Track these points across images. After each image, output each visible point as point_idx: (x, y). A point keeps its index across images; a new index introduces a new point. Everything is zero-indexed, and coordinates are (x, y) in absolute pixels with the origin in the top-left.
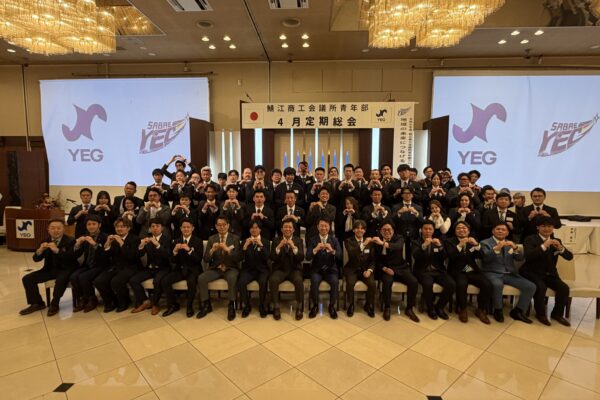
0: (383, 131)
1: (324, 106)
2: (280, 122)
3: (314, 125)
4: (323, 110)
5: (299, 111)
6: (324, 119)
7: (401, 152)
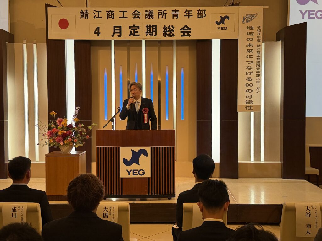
0: (225, 42)
2: (97, 32)
3: (139, 35)
4: (150, 17)
5: (120, 17)
6: (151, 28)
7: (247, 68)
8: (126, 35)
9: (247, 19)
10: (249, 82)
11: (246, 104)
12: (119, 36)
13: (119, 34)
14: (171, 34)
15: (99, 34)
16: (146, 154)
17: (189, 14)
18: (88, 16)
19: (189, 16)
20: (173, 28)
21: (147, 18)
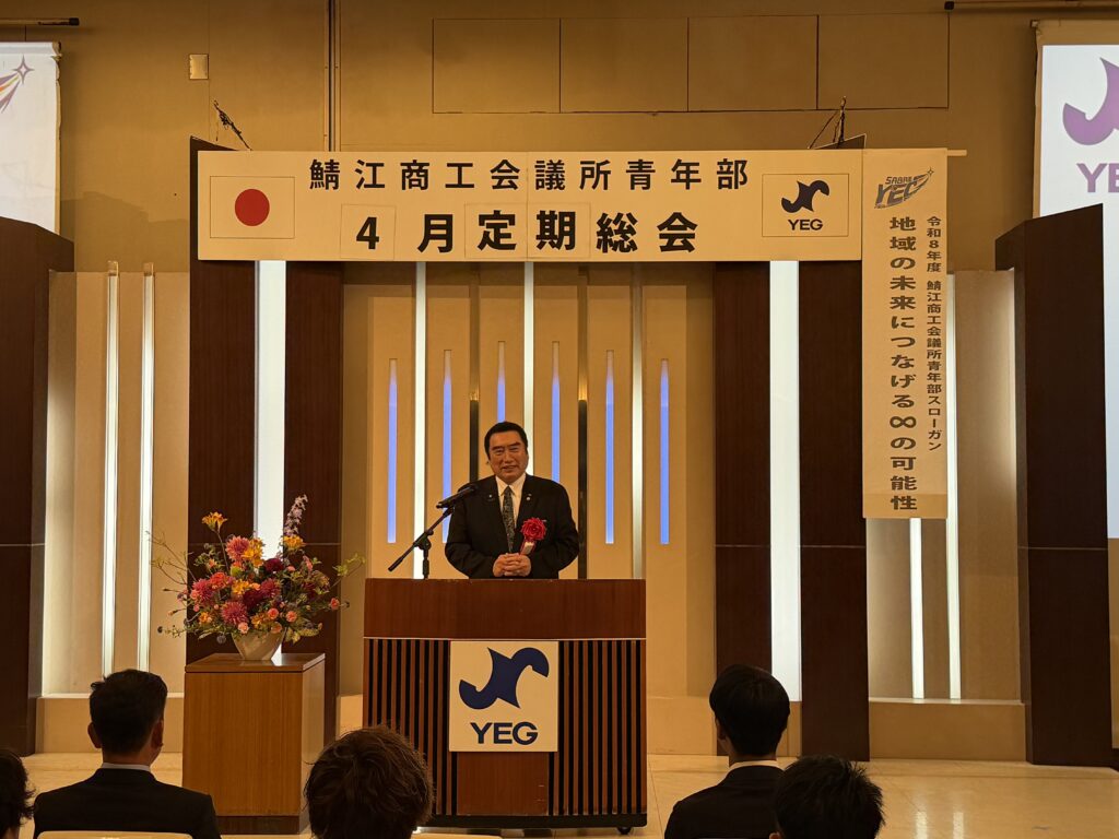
2: (367, 234)
3: (512, 247)
4: (551, 184)
5: (448, 186)
6: (557, 222)
7: (894, 364)
8: (467, 247)
9: (894, 191)
10: (904, 413)
11: (894, 488)
12: (442, 250)
13: (443, 243)
14: (626, 243)
15: (372, 241)
16: (542, 668)
17: (688, 176)
18: (336, 182)
19: (688, 181)
20: (634, 221)
21: (543, 187)
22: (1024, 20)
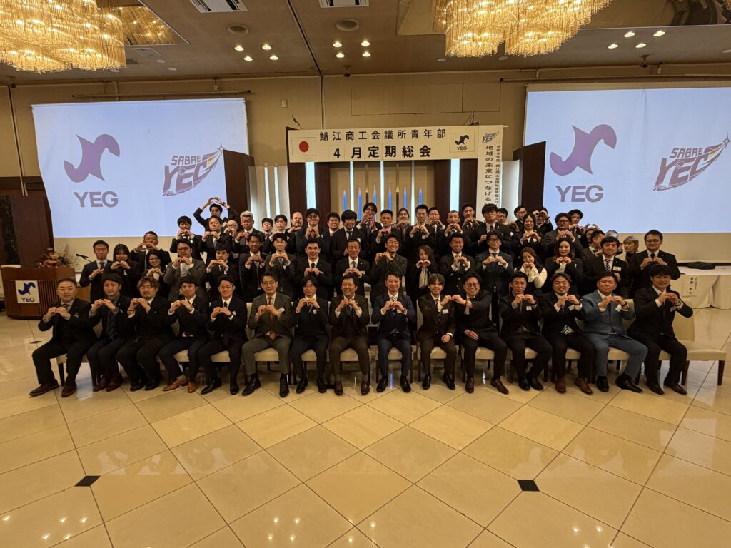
0: (463, 162)
1: (390, 132)
2: (337, 154)
3: (378, 156)
5: (359, 139)
6: (391, 149)
7: (486, 189)
8: (365, 157)
9: (488, 138)
12: (358, 158)
13: (358, 156)
14: (411, 155)
17: (428, 134)
18: (327, 138)
20: (413, 148)
21: (387, 138)
22: (523, 84)
